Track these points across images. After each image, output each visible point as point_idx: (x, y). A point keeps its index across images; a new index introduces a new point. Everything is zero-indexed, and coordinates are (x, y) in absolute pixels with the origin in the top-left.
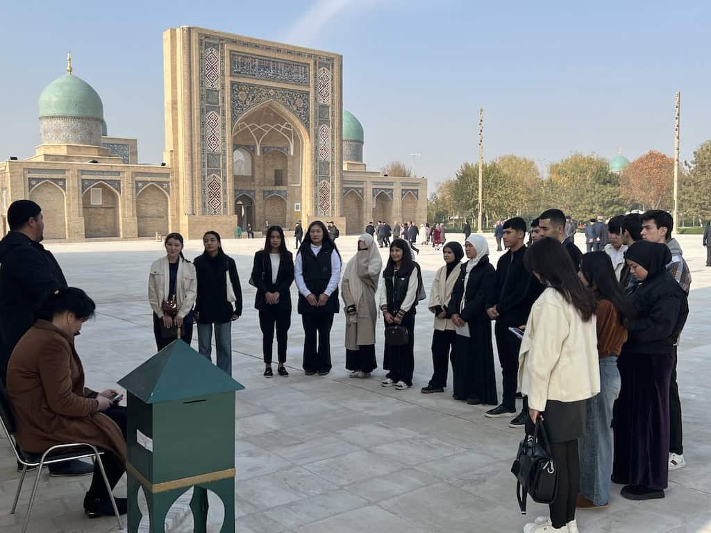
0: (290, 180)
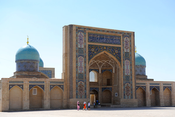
0: (113, 83)
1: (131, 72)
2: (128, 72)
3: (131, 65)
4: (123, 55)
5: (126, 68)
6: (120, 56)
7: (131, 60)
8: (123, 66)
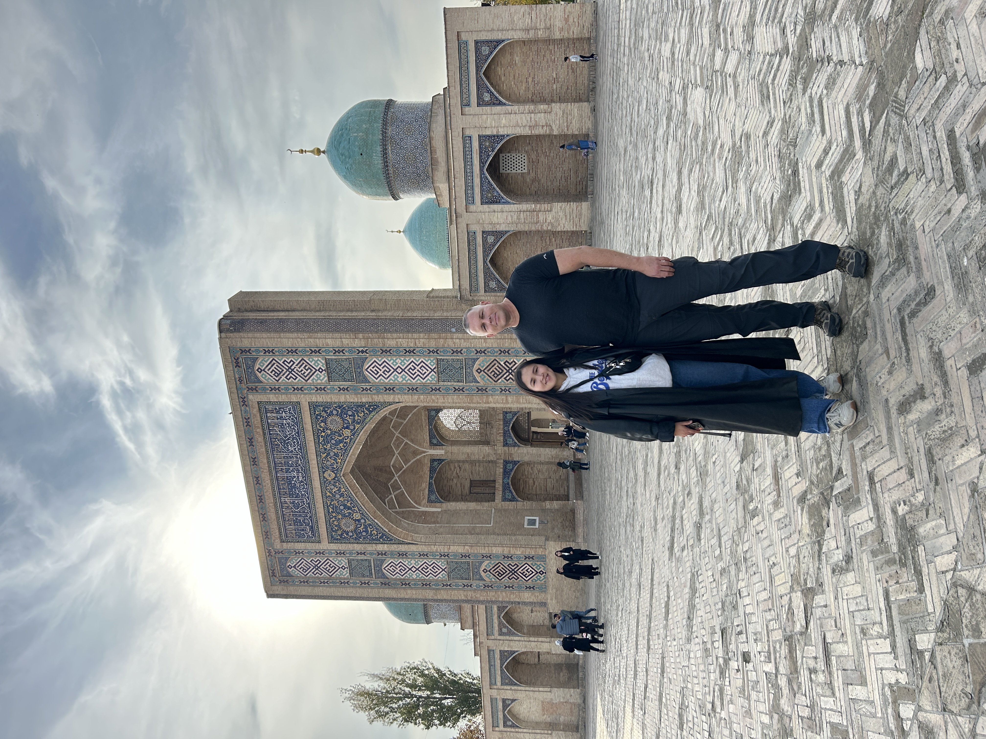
1: (419, 351)
2: (422, 366)
3: (388, 354)
4: (344, 389)
5: (402, 377)
6: (350, 408)
7: (362, 352)
8: (398, 391)
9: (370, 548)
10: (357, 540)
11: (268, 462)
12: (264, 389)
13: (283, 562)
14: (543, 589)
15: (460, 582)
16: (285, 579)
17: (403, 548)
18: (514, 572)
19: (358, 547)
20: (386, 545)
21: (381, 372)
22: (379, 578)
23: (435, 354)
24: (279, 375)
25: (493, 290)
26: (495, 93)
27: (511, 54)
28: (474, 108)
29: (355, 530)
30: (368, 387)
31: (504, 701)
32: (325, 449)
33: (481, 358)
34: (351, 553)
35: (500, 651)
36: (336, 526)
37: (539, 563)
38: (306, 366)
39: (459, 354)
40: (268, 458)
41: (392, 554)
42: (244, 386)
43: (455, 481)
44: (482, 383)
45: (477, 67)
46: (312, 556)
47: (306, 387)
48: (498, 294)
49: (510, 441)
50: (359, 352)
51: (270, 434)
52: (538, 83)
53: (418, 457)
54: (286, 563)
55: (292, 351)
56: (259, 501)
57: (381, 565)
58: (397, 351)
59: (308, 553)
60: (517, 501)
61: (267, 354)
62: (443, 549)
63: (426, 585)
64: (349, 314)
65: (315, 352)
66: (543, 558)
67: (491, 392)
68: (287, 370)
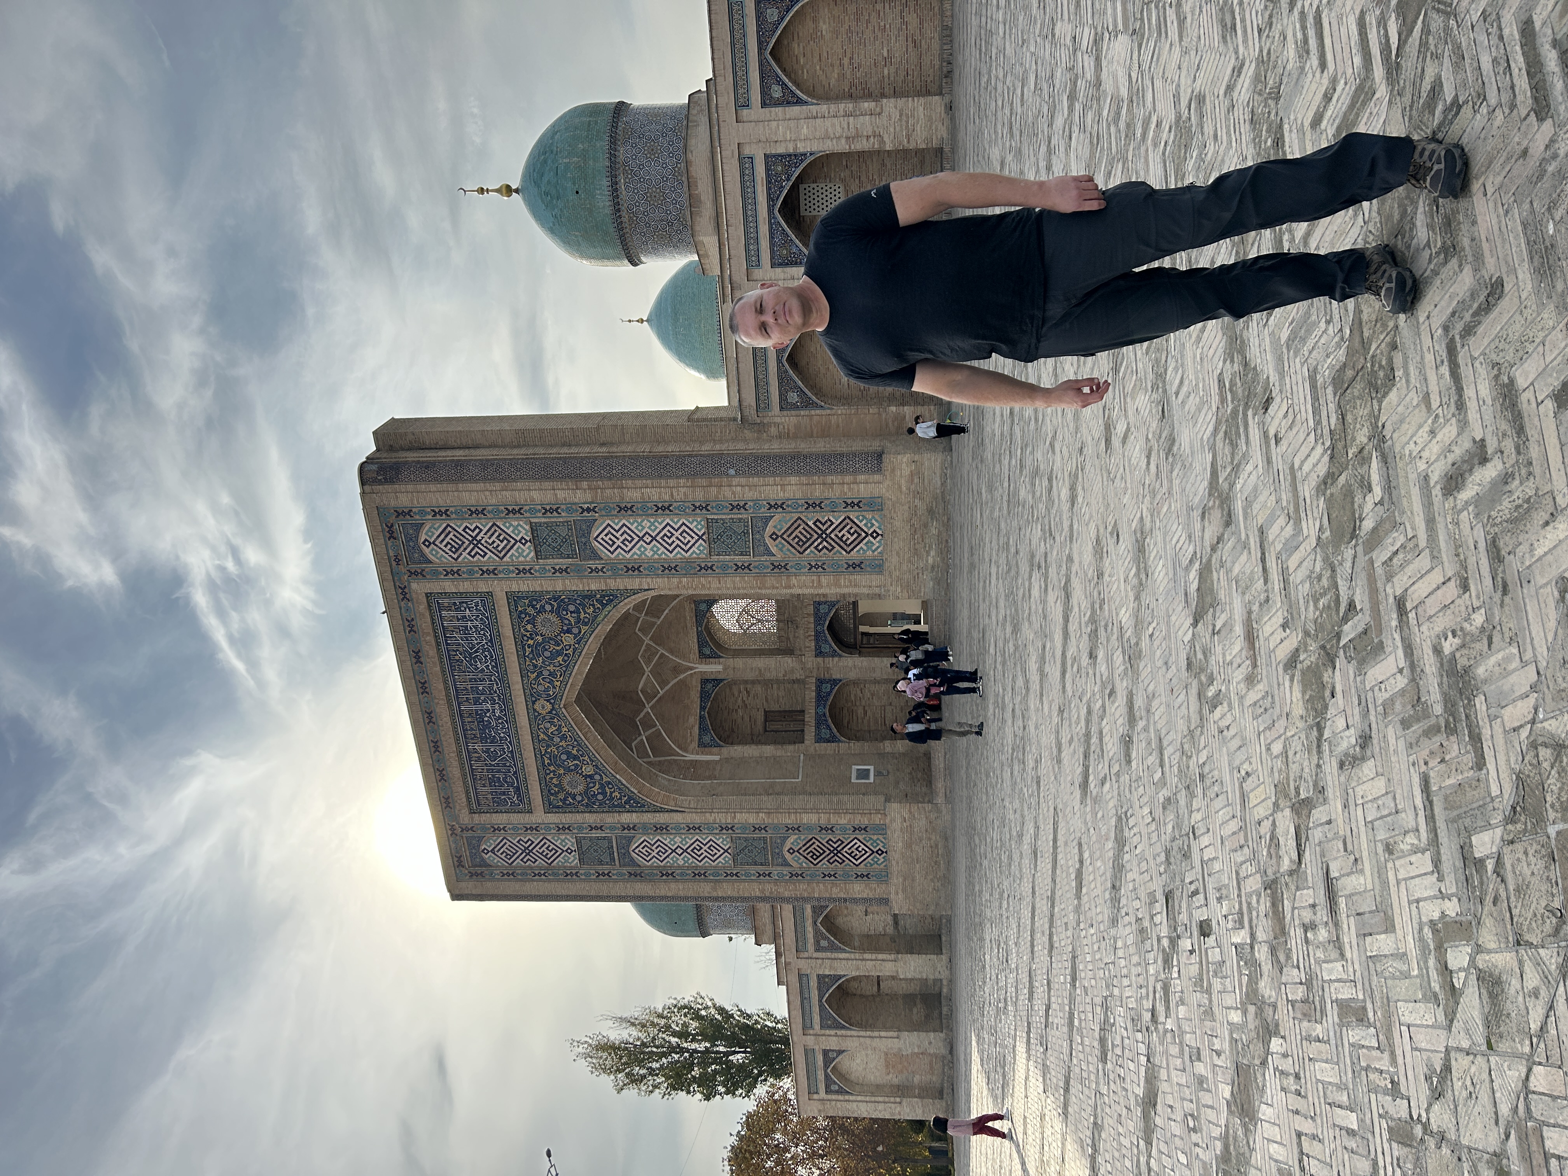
1: (678, 508)
2: (684, 531)
3: (629, 512)
4: (561, 571)
5: (652, 549)
6: (572, 601)
7: (588, 510)
8: (647, 572)
9: (610, 819)
10: (589, 808)
11: (447, 688)
12: (436, 573)
13: (474, 844)
14: (884, 877)
15: (753, 869)
16: (479, 870)
17: (662, 818)
18: (836, 852)
19: (591, 818)
20: (634, 815)
21: (618, 543)
22: (624, 865)
23: (704, 511)
24: (457, 550)
25: (795, 407)
26: (790, 84)
27: (815, 20)
28: (756, 111)
29: (586, 792)
30: (600, 567)
31: (825, 1053)
32: (535, 666)
33: (777, 516)
34: (580, 828)
35: (818, 976)
36: (556, 786)
37: (875, 837)
38: (500, 535)
39: (742, 510)
40: (445, 682)
41: (645, 828)
42: (403, 569)
43: (740, 712)
44: (779, 556)
45: (760, 43)
46: (520, 834)
47: (501, 568)
48: (802, 413)
49: (825, 648)
50: (583, 510)
51: (447, 644)
52: (860, 66)
53: (682, 676)
54: (479, 846)
55: (477, 512)
56: (433, 749)
57: (628, 846)
58: (643, 508)
59: (513, 829)
60: (839, 741)
61: (438, 517)
62: (725, 819)
63: (699, 875)
64: (565, 450)
65: (514, 512)
66: (881, 830)
67: (794, 570)
68: (471, 542)
